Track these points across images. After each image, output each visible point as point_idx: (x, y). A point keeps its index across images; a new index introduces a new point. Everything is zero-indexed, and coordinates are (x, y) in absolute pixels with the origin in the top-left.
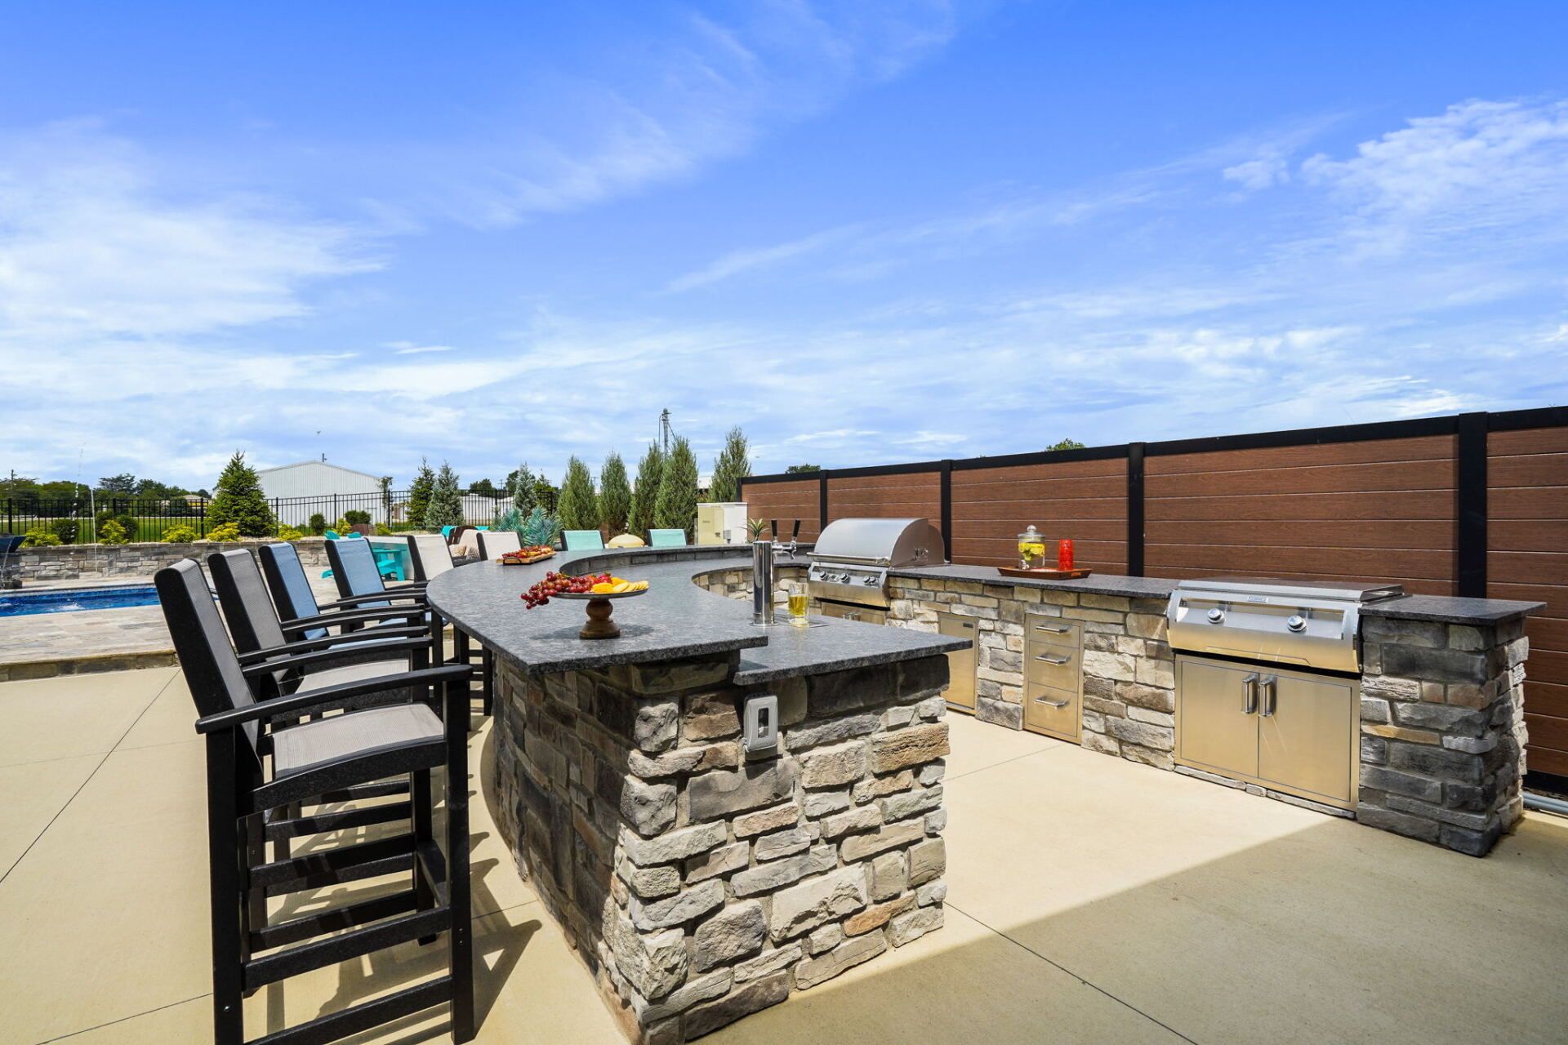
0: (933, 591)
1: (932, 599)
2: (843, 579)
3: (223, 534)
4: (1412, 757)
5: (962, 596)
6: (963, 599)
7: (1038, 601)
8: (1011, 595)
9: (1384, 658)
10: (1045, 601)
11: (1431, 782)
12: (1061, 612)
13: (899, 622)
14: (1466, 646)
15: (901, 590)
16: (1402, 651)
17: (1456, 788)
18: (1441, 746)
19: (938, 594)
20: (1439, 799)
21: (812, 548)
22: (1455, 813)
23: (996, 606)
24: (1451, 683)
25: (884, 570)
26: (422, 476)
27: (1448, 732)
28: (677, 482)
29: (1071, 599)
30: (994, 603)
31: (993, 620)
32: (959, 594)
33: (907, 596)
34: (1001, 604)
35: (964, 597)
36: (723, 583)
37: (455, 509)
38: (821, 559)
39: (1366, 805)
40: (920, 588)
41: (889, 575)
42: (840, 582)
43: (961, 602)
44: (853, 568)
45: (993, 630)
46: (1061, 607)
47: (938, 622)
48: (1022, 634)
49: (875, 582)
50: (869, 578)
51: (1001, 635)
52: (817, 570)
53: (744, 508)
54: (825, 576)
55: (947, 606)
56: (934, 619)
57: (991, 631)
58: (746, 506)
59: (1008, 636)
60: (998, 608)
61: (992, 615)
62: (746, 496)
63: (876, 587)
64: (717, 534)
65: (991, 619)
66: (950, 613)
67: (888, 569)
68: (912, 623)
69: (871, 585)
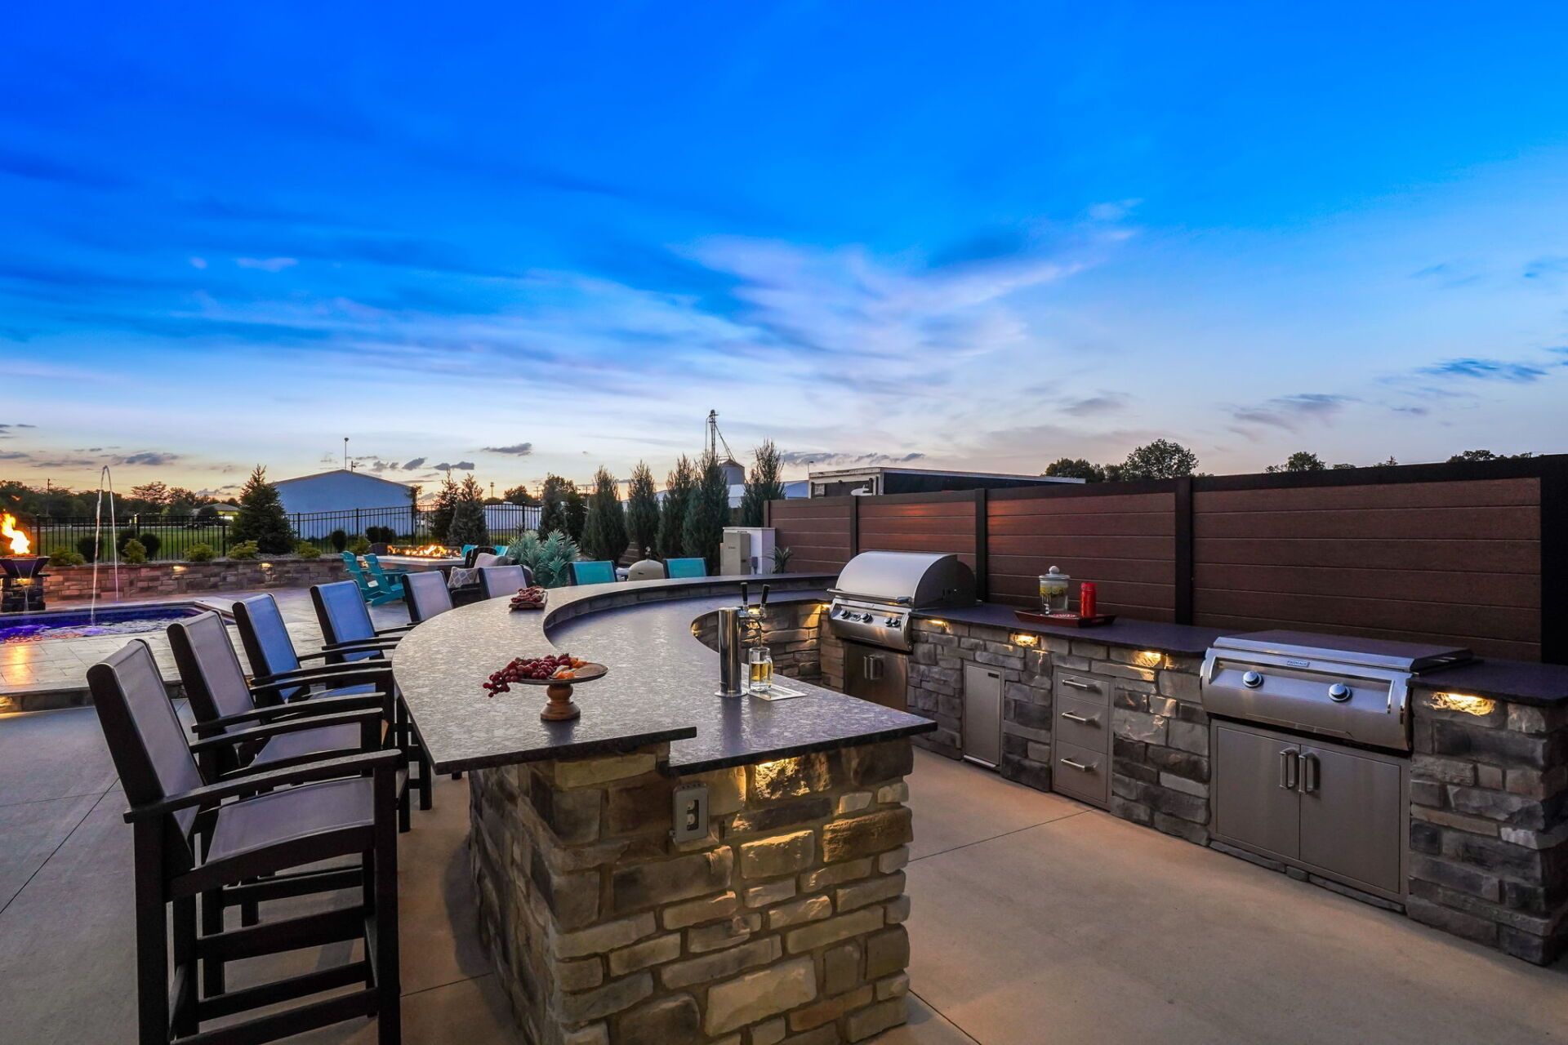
0: (955, 635)
1: (956, 644)
2: (864, 620)
3: (242, 551)
4: (1467, 847)
5: (987, 642)
6: (988, 646)
7: (1065, 651)
9: (1436, 736)
10: (1074, 652)
11: (1487, 878)
12: (1090, 666)
13: (922, 668)
14: (1526, 728)
15: (924, 633)
16: (1455, 728)
17: (1516, 886)
18: (1499, 837)
19: (963, 639)
20: (1496, 897)
21: (833, 585)
22: (1516, 914)
23: (1022, 656)
24: (1512, 768)
25: (906, 611)
27: (1507, 823)
29: (1101, 653)
31: (1019, 671)
32: (984, 640)
33: (930, 640)
34: (1028, 653)
37: (478, 525)
38: (846, 597)
39: (1417, 898)
40: (942, 632)
41: (912, 618)
42: (861, 622)
43: (985, 649)
44: (874, 607)
45: (1019, 681)
46: (1090, 660)
47: (962, 670)
48: (1049, 688)
49: (897, 624)
50: (891, 619)
51: (1027, 687)
52: (838, 607)
53: (772, 534)
54: (847, 615)
55: (972, 652)
56: (958, 666)
57: (1016, 682)
58: (774, 532)
59: (1035, 689)
60: (1025, 657)
61: (1018, 665)
62: (774, 520)
63: (897, 630)
64: (743, 561)
65: (1017, 670)
66: (975, 661)
67: (910, 610)
68: (935, 669)
69: (893, 625)
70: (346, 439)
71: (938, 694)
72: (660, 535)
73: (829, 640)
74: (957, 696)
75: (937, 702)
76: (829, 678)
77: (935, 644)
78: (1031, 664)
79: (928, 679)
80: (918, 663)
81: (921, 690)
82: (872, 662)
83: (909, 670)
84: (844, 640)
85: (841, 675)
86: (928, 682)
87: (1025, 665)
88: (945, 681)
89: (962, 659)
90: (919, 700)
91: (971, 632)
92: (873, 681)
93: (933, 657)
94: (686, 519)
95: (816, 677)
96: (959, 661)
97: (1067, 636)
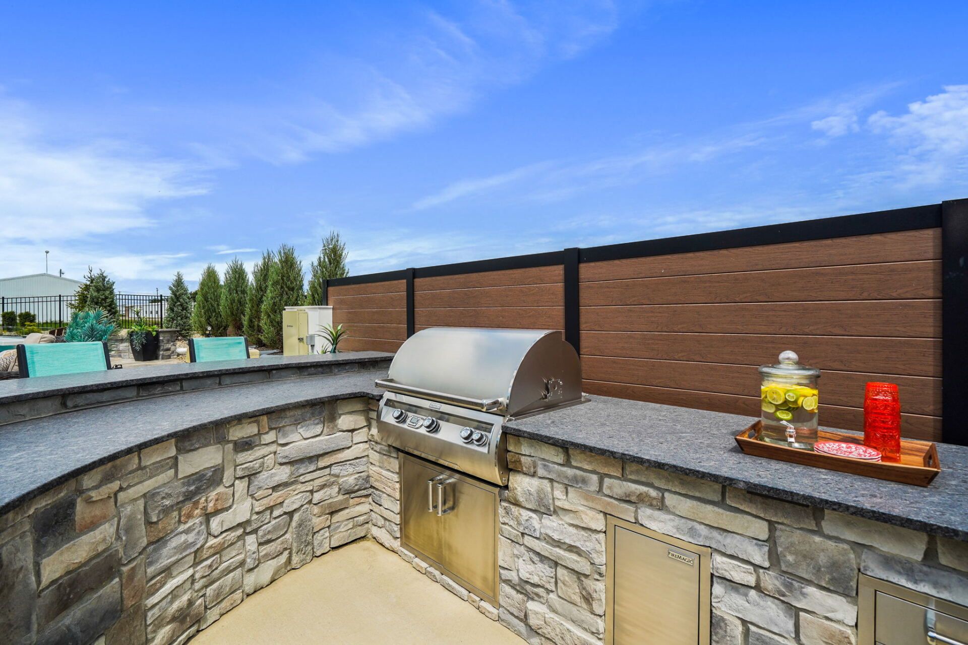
0: (594, 472)
1: (594, 487)
2: (428, 427)
5: (666, 495)
6: (669, 503)
7: (918, 556)
8: (813, 523)
13: (525, 514)
15: (529, 459)
19: (608, 481)
23: (763, 537)
25: (498, 422)
26: (88, 283)
30: (760, 529)
31: (756, 567)
32: (662, 493)
33: (541, 472)
34: (781, 533)
35: (670, 499)
36: (222, 441)
40: (567, 463)
42: (423, 431)
43: (663, 508)
45: (757, 588)
47: (605, 531)
48: (852, 623)
49: (483, 440)
50: (472, 432)
51: (780, 606)
52: (389, 403)
53: (328, 313)
54: (402, 418)
55: (631, 508)
56: (598, 526)
57: (748, 587)
58: (330, 312)
60: (770, 542)
61: (755, 553)
62: (331, 299)
63: (484, 449)
64: (300, 339)
65: (749, 563)
66: (636, 523)
68: (552, 522)
69: (475, 442)
70: (47, 252)
71: (558, 564)
72: (247, 318)
73: (379, 446)
74: (596, 577)
75: (554, 578)
76: (380, 496)
77: (552, 481)
78: (791, 559)
79: (537, 535)
80: (519, 506)
81: (524, 549)
82: (440, 490)
83: (501, 512)
84: (399, 450)
85: (397, 496)
86: (538, 539)
87: (773, 557)
88: (571, 546)
89: (606, 515)
90: (519, 561)
91: (627, 473)
93: (547, 502)
94: (265, 303)
95: (364, 493)
96: (600, 517)
97: (961, 533)
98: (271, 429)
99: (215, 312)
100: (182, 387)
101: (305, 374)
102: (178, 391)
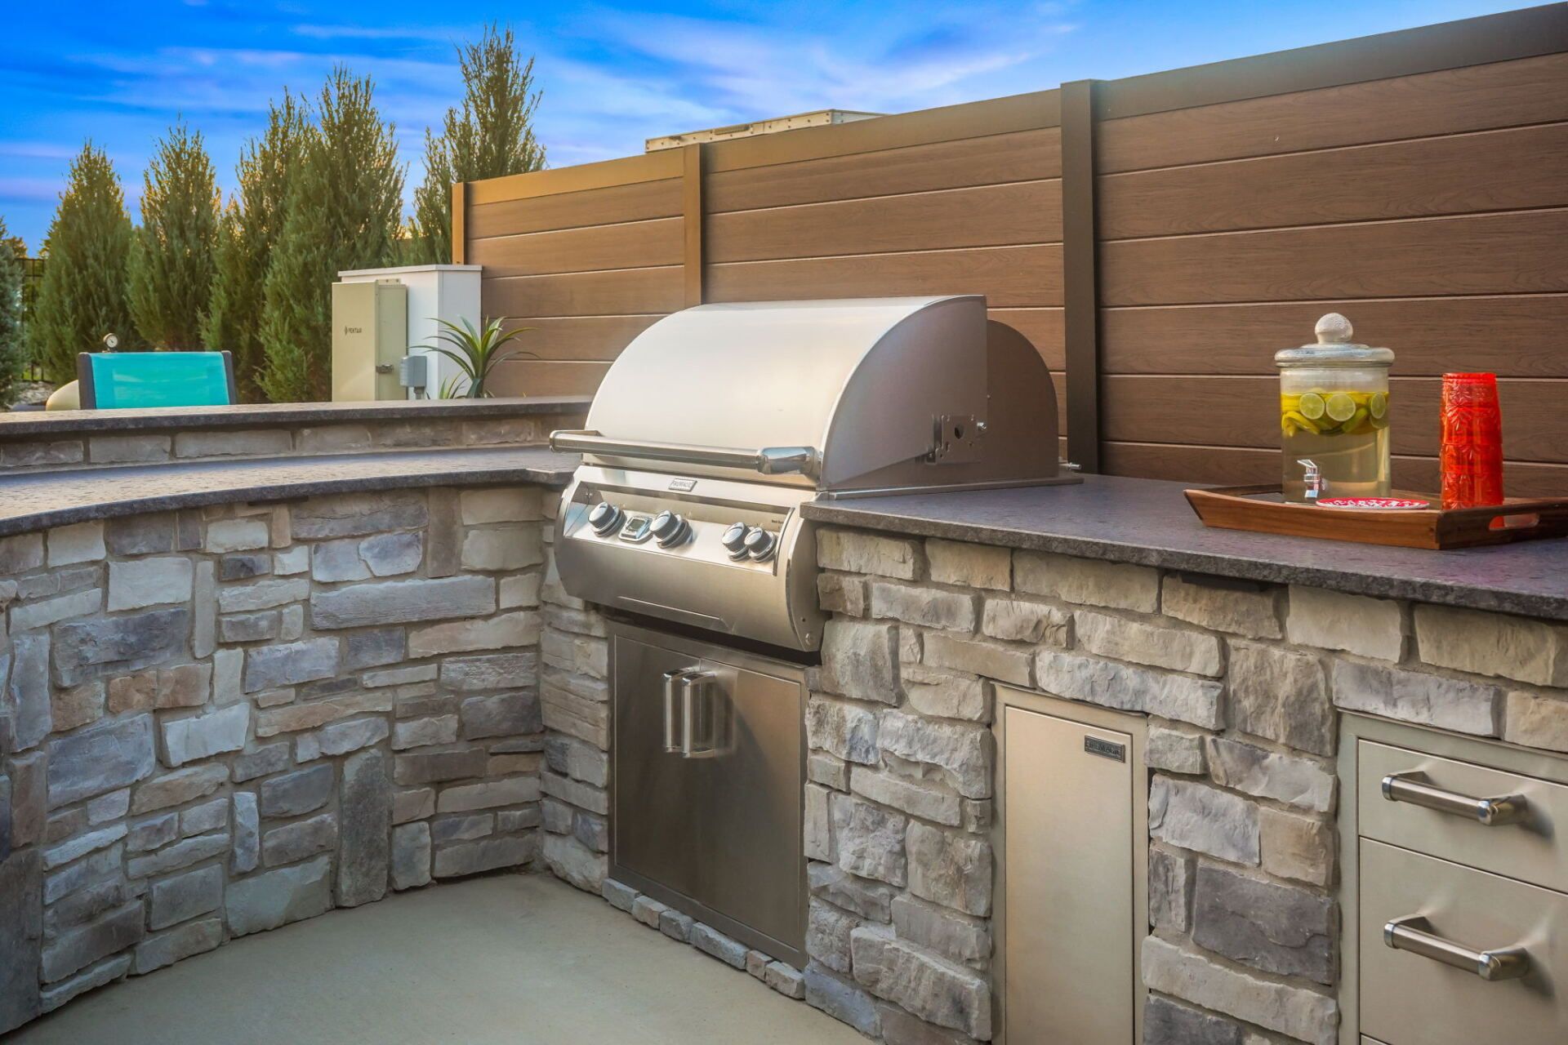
0: (964, 588)
1: (965, 622)
2: (661, 534)
5: (1077, 614)
6: (1080, 631)
7: (1395, 655)
8: (1275, 623)
10: (1426, 652)
12: (1498, 713)
13: (850, 714)
15: (856, 580)
19: (990, 604)
21: (574, 415)
23: (1213, 669)
25: (797, 498)
28: (331, 212)
31: (1201, 731)
32: (1070, 608)
33: (878, 607)
34: (1233, 657)
36: (193, 550)
38: (615, 456)
40: (921, 577)
41: (816, 525)
42: (653, 546)
43: (1072, 643)
44: (696, 492)
45: (1204, 777)
46: (1500, 687)
47: (989, 723)
48: (1325, 808)
49: (765, 549)
50: (746, 531)
51: (1240, 804)
52: (588, 494)
53: (469, 284)
54: (610, 523)
55: (1022, 655)
56: (974, 709)
57: (1192, 777)
58: (475, 281)
59: (1263, 809)
60: (1222, 677)
61: (1199, 706)
63: (767, 569)
64: (382, 370)
65: (1193, 727)
66: (1033, 687)
67: (811, 497)
68: (895, 721)
69: (752, 554)
71: (908, 817)
72: (216, 319)
73: (565, 614)
74: (972, 828)
75: (903, 852)
76: (563, 750)
77: (895, 624)
78: (1248, 703)
79: (872, 760)
80: (839, 697)
81: (853, 800)
82: (687, 693)
83: (810, 722)
84: (615, 614)
85: (602, 740)
86: (874, 768)
87: (1225, 704)
88: (930, 768)
89: (989, 683)
90: (843, 835)
91: (1018, 580)
92: (693, 761)
93: (887, 675)
94: (276, 265)
95: (526, 743)
96: (978, 688)
97: (1395, 583)
98: (298, 541)
99: (108, 302)
100: (87, 454)
101: (389, 442)
102: (78, 463)
